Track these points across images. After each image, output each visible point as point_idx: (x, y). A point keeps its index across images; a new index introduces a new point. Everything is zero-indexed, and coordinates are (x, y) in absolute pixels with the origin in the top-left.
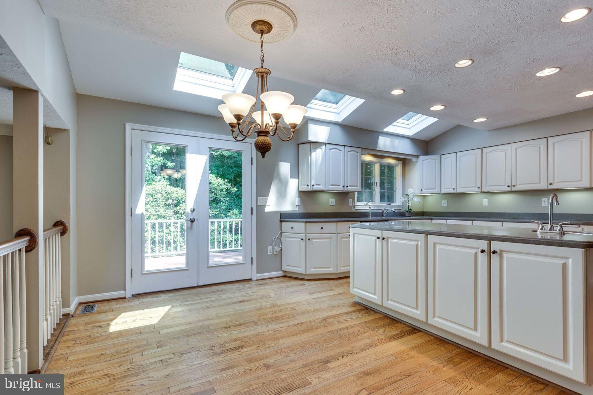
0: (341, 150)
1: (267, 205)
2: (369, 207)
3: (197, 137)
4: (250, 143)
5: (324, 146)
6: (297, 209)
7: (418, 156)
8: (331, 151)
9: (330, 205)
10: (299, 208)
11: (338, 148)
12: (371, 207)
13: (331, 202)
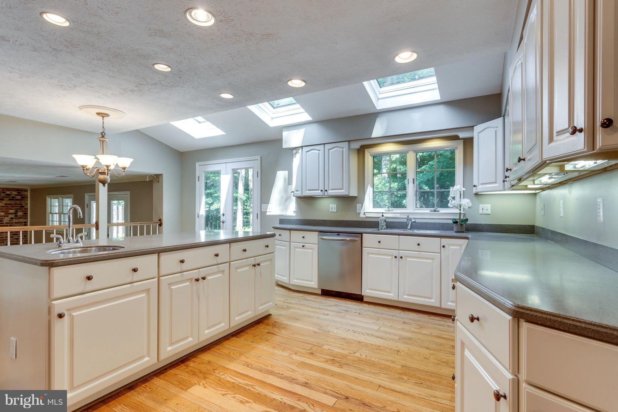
0: (320, 150)
1: (268, 211)
2: (382, 214)
3: (226, 163)
4: (257, 160)
5: (301, 150)
6: (294, 215)
7: (471, 128)
8: (308, 153)
9: (331, 212)
10: (296, 215)
11: (316, 149)
12: (383, 214)
13: (332, 208)
